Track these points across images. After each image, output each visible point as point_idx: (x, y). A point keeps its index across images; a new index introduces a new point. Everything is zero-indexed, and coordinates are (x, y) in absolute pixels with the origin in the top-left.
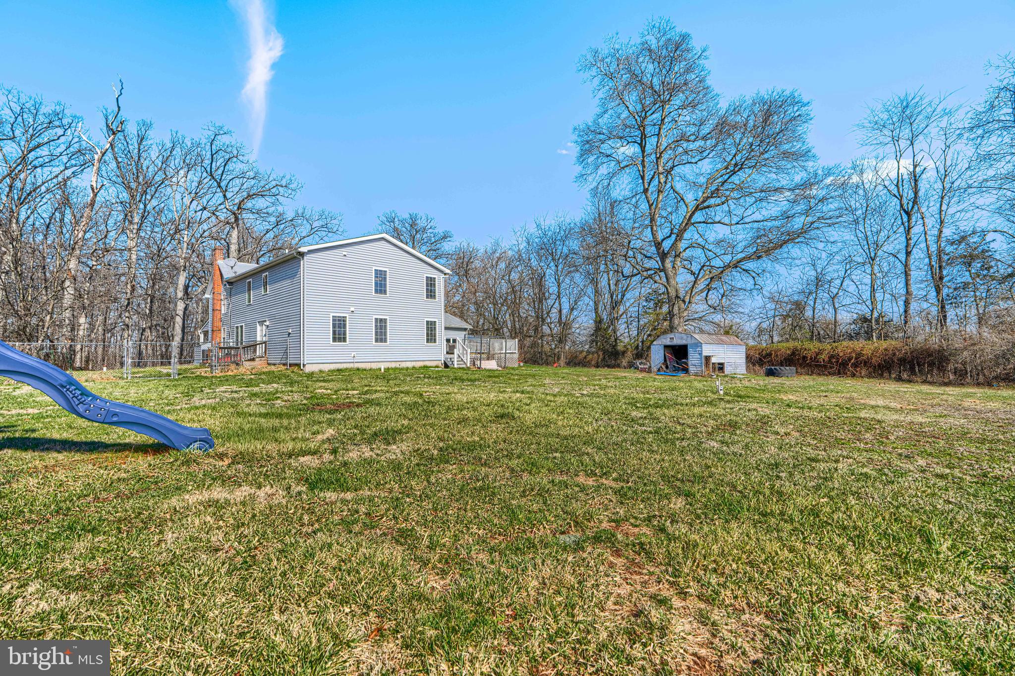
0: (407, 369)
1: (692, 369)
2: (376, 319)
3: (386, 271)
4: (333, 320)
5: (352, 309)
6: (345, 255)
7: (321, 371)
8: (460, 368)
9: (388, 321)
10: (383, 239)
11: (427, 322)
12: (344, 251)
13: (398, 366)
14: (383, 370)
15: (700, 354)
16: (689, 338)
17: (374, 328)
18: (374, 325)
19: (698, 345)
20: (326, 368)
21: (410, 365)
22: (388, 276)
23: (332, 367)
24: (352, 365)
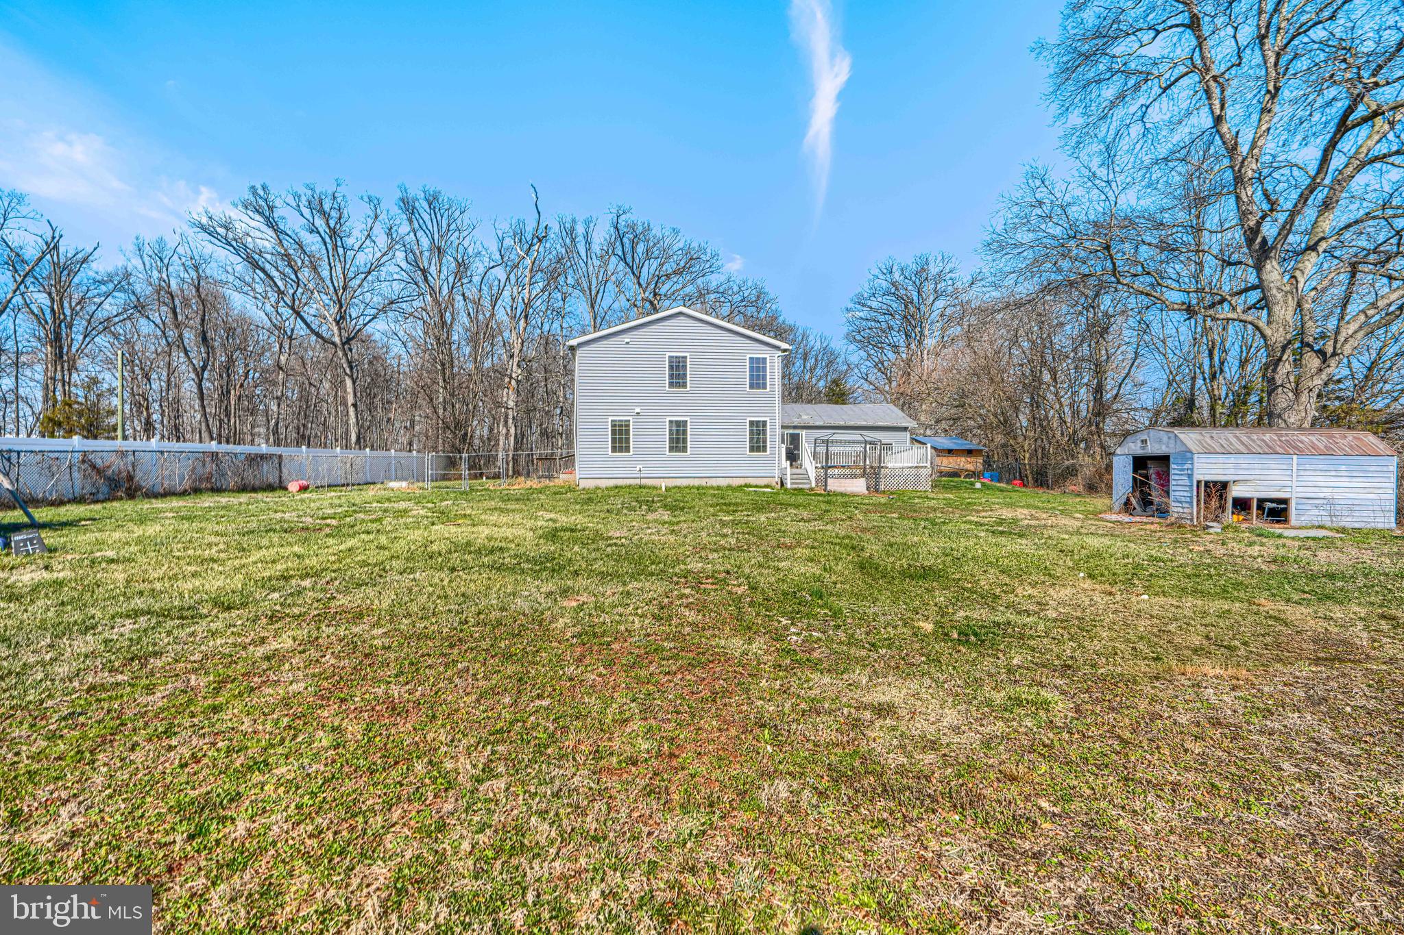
0: (719, 488)
1: (1175, 509)
2: (671, 422)
3: (685, 357)
4: (613, 426)
5: (638, 410)
6: (627, 343)
7: (598, 488)
8: (795, 489)
9: (689, 424)
10: (681, 314)
11: (751, 423)
12: (626, 338)
13: (704, 484)
14: (664, 489)
15: (1190, 476)
16: (1172, 441)
17: (668, 433)
18: (667, 430)
19: (1187, 455)
20: (604, 484)
21: (723, 483)
22: (688, 363)
23: (612, 483)
24: (638, 481)
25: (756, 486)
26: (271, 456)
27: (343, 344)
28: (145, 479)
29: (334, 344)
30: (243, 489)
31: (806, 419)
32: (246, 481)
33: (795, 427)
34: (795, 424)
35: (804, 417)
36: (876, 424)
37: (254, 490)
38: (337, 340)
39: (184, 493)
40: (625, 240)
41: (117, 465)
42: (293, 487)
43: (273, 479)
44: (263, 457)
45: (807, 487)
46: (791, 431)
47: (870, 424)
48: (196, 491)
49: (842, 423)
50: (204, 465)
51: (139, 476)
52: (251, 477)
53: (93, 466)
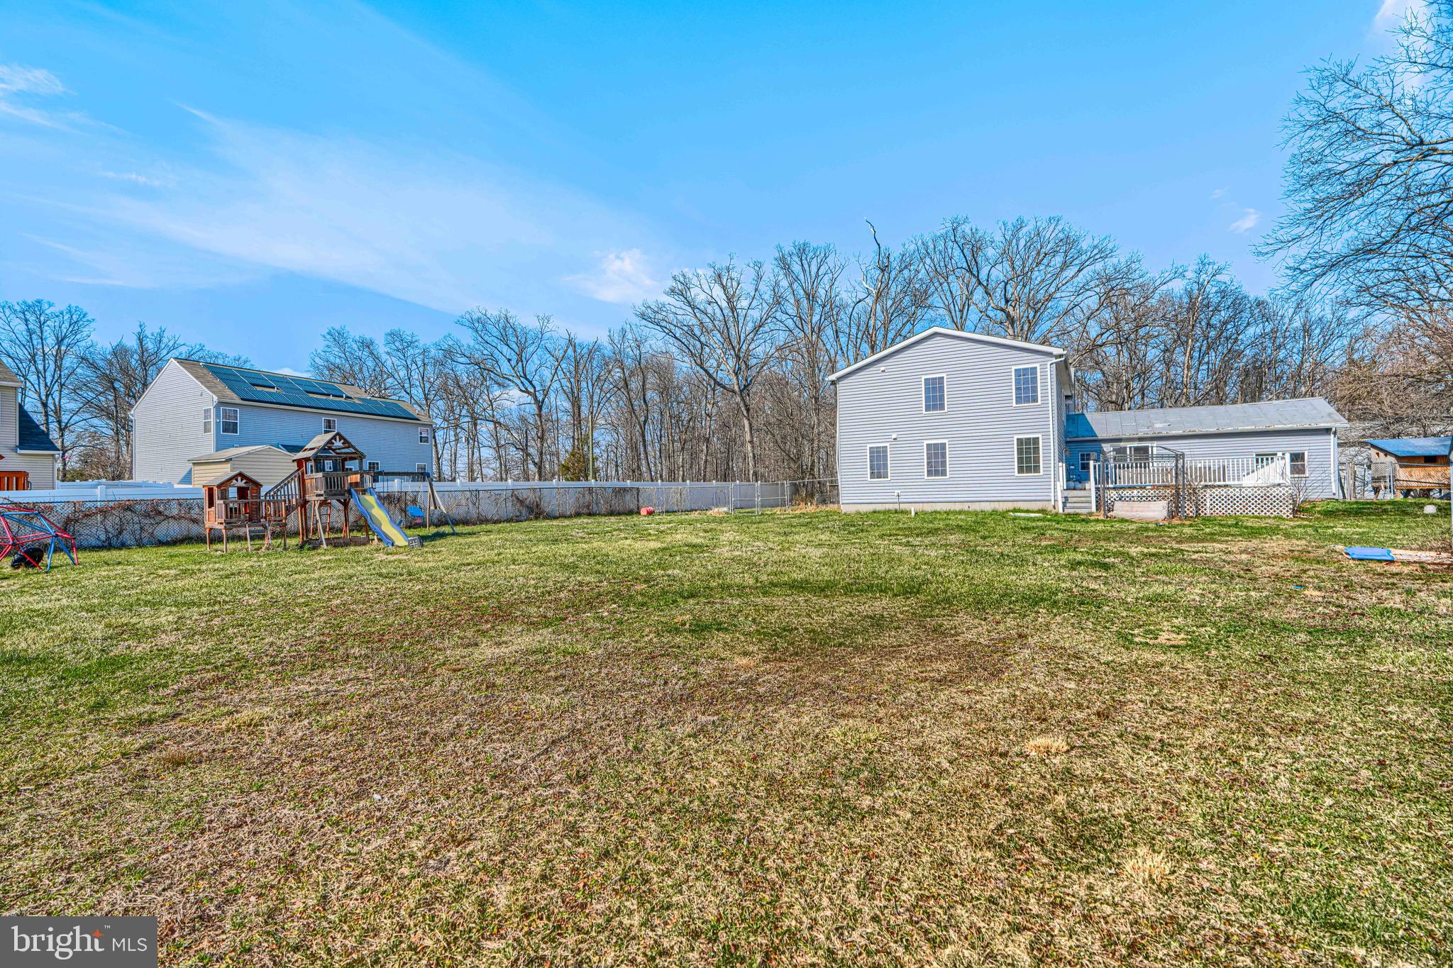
0: (979, 513)
2: (929, 445)
3: (942, 378)
4: (873, 452)
5: (894, 435)
6: (885, 370)
7: (858, 512)
8: (1069, 514)
9: (948, 447)
10: (936, 334)
11: (1020, 441)
12: (883, 366)
13: (966, 508)
14: (913, 514)
17: (926, 457)
18: (925, 454)
20: (864, 508)
21: (988, 507)
22: (946, 384)
23: (870, 508)
24: (896, 506)
25: (1028, 511)
26: (631, 489)
27: (741, 391)
28: (548, 507)
29: (733, 391)
30: (611, 513)
31: (1160, 427)
32: (613, 508)
33: (1141, 439)
34: (1140, 435)
35: (1158, 425)
36: (1272, 428)
37: (619, 514)
38: (736, 388)
39: (570, 517)
40: (965, 251)
41: (531, 497)
42: (644, 512)
43: (633, 506)
44: (625, 490)
45: (1084, 511)
46: (1136, 444)
47: (1261, 427)
48: (578, 515)
49: (1213, 430)
50: (584, 496)
51: (544, 505)
52: (617, 506)
53: (518, 499)
